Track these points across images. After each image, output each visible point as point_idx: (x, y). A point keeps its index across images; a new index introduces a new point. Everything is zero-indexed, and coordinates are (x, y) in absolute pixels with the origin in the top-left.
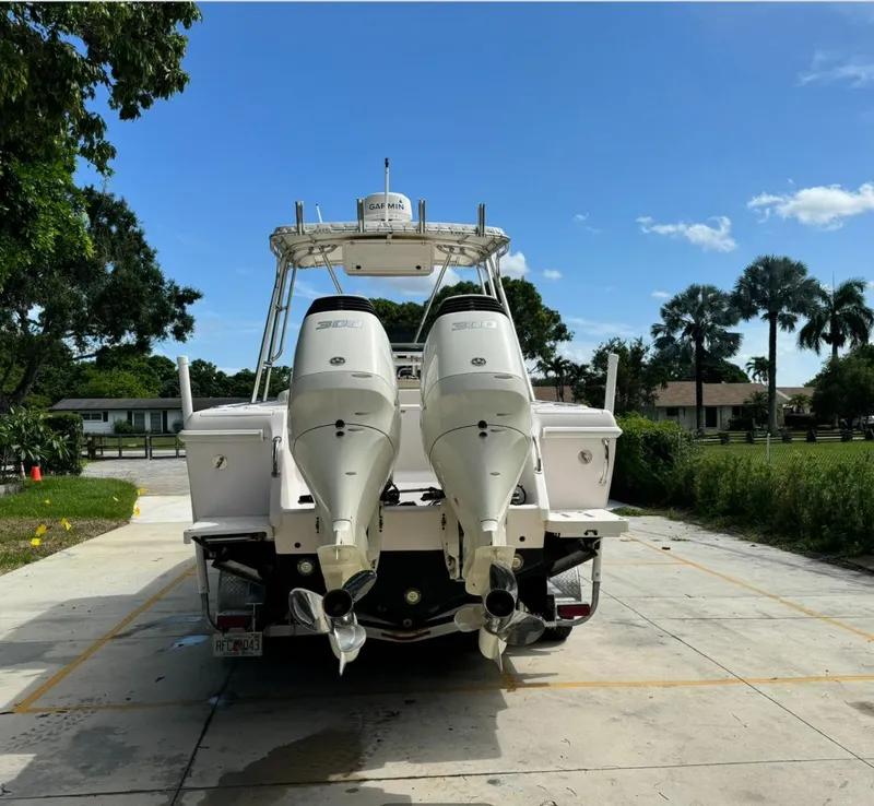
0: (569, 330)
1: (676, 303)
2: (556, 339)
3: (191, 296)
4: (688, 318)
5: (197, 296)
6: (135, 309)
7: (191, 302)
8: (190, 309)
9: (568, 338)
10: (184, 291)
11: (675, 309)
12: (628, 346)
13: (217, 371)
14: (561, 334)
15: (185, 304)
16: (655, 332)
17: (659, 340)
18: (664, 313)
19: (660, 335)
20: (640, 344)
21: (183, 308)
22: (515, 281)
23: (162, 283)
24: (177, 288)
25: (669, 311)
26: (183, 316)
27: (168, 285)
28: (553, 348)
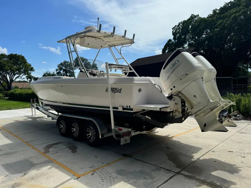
0: (34, 68)
1: (61, 64)
2: (31, 71)
4: (64, 68)
9: (34, 71)
11: (61, 66)
12: (51, 73)
14: (32, 69)
16: (57, 71)
17: (58, 72)
18: (58, 66)
19: (58, 71)
20: (54, 73)
22: (19, 55)
25: (59, 66)
28: (30, 73)
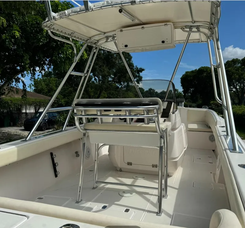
3: (142, 70)
5: (143, 70)
6: (125, 75)
7: (141, 72)
8: (141, 74)
10: (139, 69)
13: (155, 91)
15: (140, 73)
21: (139, 74)
23: (133, 67)
24: (138, 68)
26: (139, 76)
27: (135, 67)
